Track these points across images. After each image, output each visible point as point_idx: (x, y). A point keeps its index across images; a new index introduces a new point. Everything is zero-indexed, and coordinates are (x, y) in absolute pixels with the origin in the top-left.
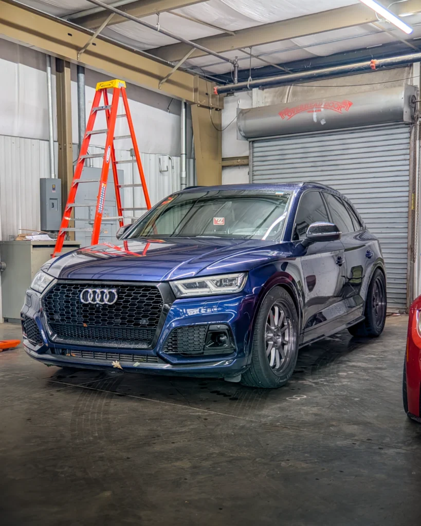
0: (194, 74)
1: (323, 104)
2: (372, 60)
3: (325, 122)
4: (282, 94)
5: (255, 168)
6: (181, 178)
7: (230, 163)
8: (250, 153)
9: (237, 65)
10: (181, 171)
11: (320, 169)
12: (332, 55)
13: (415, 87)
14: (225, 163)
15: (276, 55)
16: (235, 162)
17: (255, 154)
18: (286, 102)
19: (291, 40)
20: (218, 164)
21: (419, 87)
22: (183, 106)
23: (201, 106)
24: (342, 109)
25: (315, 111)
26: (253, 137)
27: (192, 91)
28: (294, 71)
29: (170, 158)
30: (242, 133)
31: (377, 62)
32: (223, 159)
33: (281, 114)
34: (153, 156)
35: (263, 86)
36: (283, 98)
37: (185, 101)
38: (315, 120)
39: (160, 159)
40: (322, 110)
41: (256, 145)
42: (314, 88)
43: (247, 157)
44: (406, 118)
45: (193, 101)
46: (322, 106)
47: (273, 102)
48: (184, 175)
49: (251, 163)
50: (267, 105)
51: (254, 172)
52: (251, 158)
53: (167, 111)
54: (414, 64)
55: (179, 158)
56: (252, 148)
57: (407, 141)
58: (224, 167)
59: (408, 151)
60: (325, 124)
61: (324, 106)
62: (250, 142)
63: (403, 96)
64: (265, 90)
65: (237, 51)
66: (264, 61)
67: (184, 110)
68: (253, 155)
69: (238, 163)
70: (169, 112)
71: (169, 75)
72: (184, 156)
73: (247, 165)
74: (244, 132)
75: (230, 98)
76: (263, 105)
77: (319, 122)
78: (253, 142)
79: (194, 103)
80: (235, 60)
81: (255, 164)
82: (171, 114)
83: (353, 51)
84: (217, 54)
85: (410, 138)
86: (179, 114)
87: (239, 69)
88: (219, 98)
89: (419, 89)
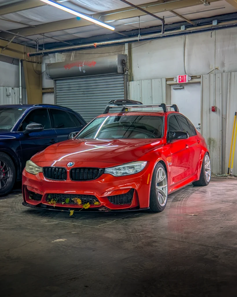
0: (24, 45)
1: (84, 62)
2: (94, 43)
3: (85, 72)
4: (70, 56)
5: (57, 94)
6: (20, 99)
7: (46, 91)
8: (54, 86)
9: (38, 42)
10: (20, 95)
11: (86, 95)
12: (91, 37)
13: (126, 55)
14: (44, 91)
15: (62, 37)
16: (48, 91)
17: (57, 87)
18: (71, 60)
19: (64, 30)
20: (40, 91)
21: (128, 55)
22: (20, 61)
23: (28, 61)
24: (92, 65)
25: (80, 66)
26: (55, 78)
27: (23, 54)
28: (75, 44)
29: (13, 88)
30: (48, 76)
31: (97, 44)
32: (43, 89)
33: (65, 67)
34: (2, 88)
35: (61, 52)
36: (70, 58)
37: (20, 59)
38: (80, 70)
39: (6, 89)
40: (83, 65)
41: (57, 82)
42: (77, 54)
43: (53, 88)
44: (119, 70)
45: (24, 59)
46: (83, 64)
47: (66, 60)
48: (21, 97)
49: (55, 92)
50: (64, 61)
51: (57, 96)
52: (55, 88)
53: (12, 64)
54: (125, 44)
55: (18, 88)
56: (55, 83)
57: (123, 82)
58: (43, 93)
59: (123, 87)
60: (85, 73)
61: (84, 63)
62: (54, 80)
63: (117, 60)
64: (63, 53)
65: (39, 35)
66: (56, 40)
67: (20, 63)
68: (56, 87)
69: (49, 91)
70: (13, 64)
71: (7, 46)
72: (21, 87)
73: (53, 92)
74: (49, 75)
75: (47, 57)
76: (62, 61)
77: (82, 72)
78: (56, 80)
79: (24, 60)
80: (37, 40)
81: (57, 92)
82: (14, 65)
83: (101, 35)
84: (25, 37)
85: (124, 80)
86: (18, 65)
87: (39, 44)
88: (40, 57)
89: (128, 56)
